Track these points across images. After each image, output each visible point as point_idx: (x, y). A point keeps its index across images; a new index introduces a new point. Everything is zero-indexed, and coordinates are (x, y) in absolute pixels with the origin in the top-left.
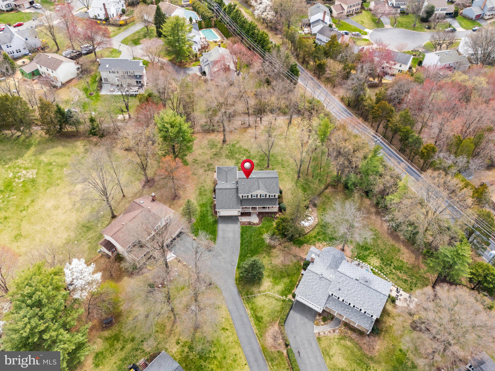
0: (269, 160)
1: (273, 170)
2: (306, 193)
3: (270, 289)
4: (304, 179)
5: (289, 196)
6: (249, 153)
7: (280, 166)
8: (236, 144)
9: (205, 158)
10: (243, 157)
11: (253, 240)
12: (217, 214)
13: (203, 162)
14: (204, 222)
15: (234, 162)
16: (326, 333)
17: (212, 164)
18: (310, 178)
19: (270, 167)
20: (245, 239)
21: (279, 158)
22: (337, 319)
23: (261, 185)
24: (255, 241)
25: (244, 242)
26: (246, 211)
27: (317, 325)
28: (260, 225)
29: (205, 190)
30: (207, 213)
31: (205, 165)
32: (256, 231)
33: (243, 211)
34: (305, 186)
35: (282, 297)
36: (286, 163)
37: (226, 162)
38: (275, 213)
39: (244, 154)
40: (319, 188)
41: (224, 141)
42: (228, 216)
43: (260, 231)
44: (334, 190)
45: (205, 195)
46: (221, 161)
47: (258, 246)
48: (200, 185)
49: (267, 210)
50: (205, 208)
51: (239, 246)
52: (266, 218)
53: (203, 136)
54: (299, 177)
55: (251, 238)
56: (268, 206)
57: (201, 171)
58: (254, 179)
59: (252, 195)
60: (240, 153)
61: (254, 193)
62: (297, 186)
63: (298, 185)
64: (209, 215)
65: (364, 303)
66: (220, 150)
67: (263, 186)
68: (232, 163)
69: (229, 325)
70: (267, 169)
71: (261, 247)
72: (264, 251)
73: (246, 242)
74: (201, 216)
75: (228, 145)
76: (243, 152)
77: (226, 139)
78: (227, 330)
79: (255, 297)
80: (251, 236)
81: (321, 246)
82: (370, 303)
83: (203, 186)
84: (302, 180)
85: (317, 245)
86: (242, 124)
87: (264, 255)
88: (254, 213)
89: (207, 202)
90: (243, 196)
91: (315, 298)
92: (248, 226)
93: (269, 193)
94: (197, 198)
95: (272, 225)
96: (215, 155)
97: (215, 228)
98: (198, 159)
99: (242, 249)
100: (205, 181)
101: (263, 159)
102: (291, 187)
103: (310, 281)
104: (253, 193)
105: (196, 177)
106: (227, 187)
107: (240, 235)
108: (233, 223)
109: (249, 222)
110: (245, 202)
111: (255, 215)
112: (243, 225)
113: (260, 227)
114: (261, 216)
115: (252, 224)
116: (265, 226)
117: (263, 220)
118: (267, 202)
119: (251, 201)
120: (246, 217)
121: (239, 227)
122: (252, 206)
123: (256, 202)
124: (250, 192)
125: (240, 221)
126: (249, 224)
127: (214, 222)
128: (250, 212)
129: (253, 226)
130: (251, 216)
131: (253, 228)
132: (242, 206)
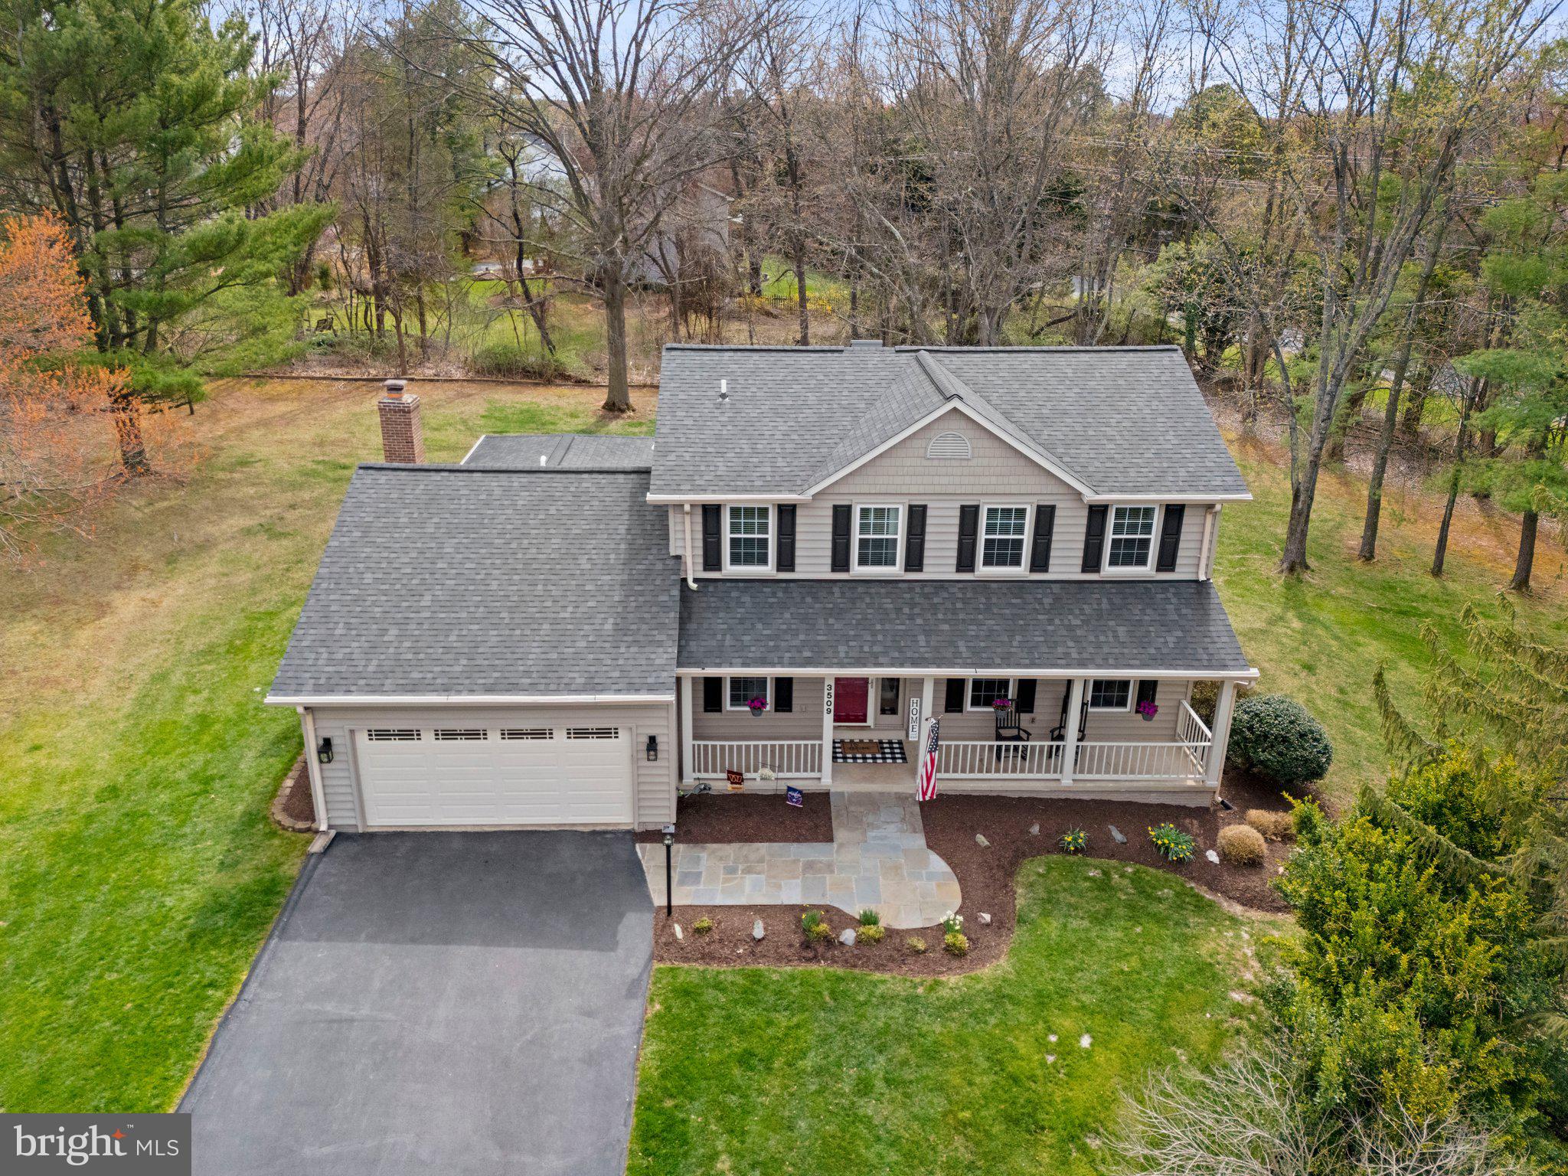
14: (63, 915)
28: (997, 968)
32: (931, 1054)
33: (714, 781)
43: (998, 1054)
49: (1067, 774)
52: (1068, 870)
56: (1081, 675)
58: (873, 360)
59: (841, 522)
61: (879, 498)
88: (872, 803)
90: (710, 524)
92: (777, 973)
95: (1205, 973)
104: (858, 499)
108: (534, 935)
109: (797, 910)
110: (742, 621)
111: (892, 828)
112: (706, 957)
113: (999, 997)
114: (981, 839)
115: (848, 936)
116: (1086, 990)
117: (1020, 902)
118: (1070, 628)
119: (838, 613)
120: (763, 848)
121: (632, 994)
122: (841, 665)
123: (911, 617)
124: (818, 466)
125: (659, 900)
126: (806, 945)
127: (223, 908)
128: (824, 797)
129: (877, 976)
130: (830, 839)
131: (879, 1018)
132: (701, 664)
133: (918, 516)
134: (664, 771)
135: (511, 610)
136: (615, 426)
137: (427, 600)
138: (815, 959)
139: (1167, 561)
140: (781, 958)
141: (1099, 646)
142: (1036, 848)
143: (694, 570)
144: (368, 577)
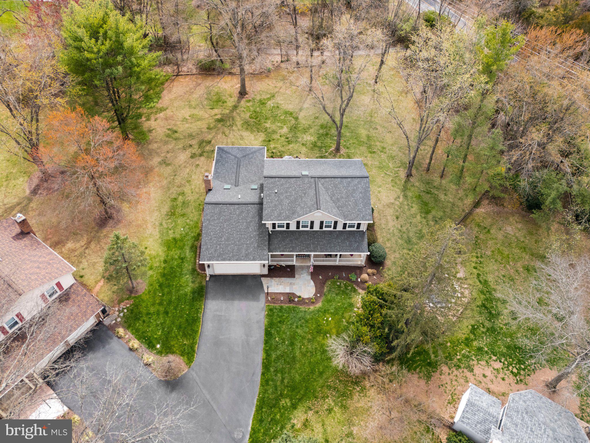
0: (339, 134)
1: (349, 157)
2: (430, 216)
4: (421, 180)
5: (391, 224)
6: (296, 119)
7: (363, 149)
8: (269, 99)
9: (195, 127)
10: (282, 128)
11: (297, 353)
12: (205, 270)
13: (191, 136)
14: (170, 293)
15: (261, 139)
17: (210, 142)
18: (437, 180)
19: (343, 151)
20: (276, 348)
21: (363, 132)
23: (324, 197)
24: (304, 355)
25: (274, 356)
26: (283, 264)
28: (319, 305)
29: (185, 204)
30: (180, 266)
31: (194, 142)
32: (307, 321)
33: (275, 263)
34: (427, 198)
36: (378, 144)
37: (242, 138)
38: (358, 269)
39: (284, 122)
40: (460, 204)
41: (243, 93)
42: (234, 276)
43: (317, 321)
44: (496, 209)
45: (183, 215)
46: (231, 136)
47: (312, 372)
48: (174, 190)
49: (337, 262)
50: (178, 252)
51: (259, 370)
52: (334, 283)
53: (199, 81)
54: (409, 175)
55: (292, 344)
56: (339, 254)
57: (183, 157)
58: (306, 180)
59: (298, 223)
60: (275, 118)
61: (305, 219)
62: (405, 196)
63: (410, 194)
64: (185, 271)
66: (232, 111)
67: (328, 198)
68: (256, 139)
70: (335, 156)
71: (321, 374)
72: (329, 387)
73: (278, 358)
74: (164, 275)
75: (250, 101)
76: (282, 117)
77: (247, 89)
80: (293, 338)
81: (488, 372)
83: (183, 194)
84: (417, 184)
85: (477, 370)
86: (282, 62)
87: (330, 401)
88: (302, 268)
89: (187, 234)
90: (274, 225)
92: (285, 306)
93: (345, 217)
94: (161, 224)
95: (351, 305)
96: (219, 121)
97: (197, 311)
98: (180, 130)
99: (265, 382)
100: (189, 181)
101: (327, 134)
102: (392, 201)
104: (301, 219)
105: (168, 170)
106: (235, 200)
107: (263, 333)
108: (246, 298)
109: (288, 294)
110: (279, 241)
111: (305, 274)
112: (274, 303)
113: (318, 311)
114: (320, 277)
115: (296, 300)
116: (332, 309)
117: (325, 290)
118: (339, 243)
119: (297, 239)
120: (283, 279)
121: (262, 310)
122: (297, 252)
123: (310, 240)
124: (294, 213)
125: (266, 291)
126: (290, 301)
127: (196, 292)
128: (293, 266)
129: (300, 307)
130: (294, 277)
131: (300, 315)
132: (272, 252)
133: (312, 222)
134: (266, 269)
135: (239, 241)
137: (223, 239)
138: (291, 303)
139: (358, 228)
140: (286, 303)
141: (343, 247)
142: (329, 278)
143: (271, 229)
144: (212, 233)
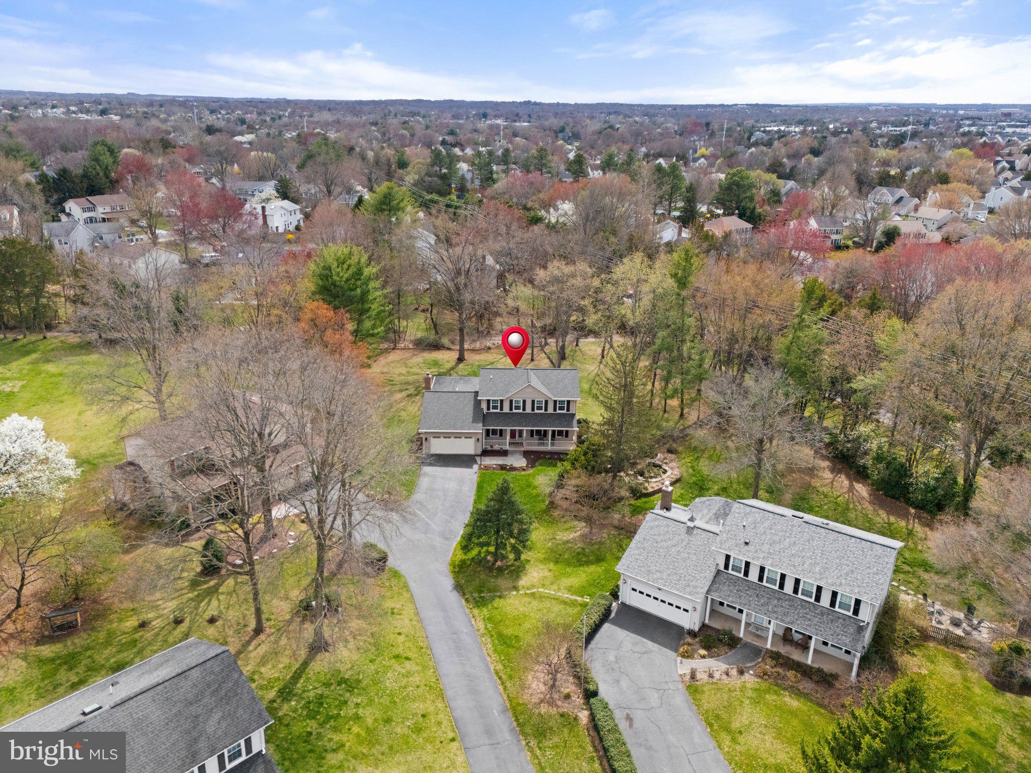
3: (547, 582)
16: (717, 675)
22: (746, 645)
26: (495, 448)
27: (687, 655)
28: (530, 472)
32: (518, 480)
33: (488, 448)
35: (579, 599)
41: (460, 359)
42: (449, 455)
49: (549, 446)
52: (546, 461)
56: (550, 429)
59: (511, 403)
61: (518, 399)
65: (826, 569)
69: (415, 650)
77: (466, 358)
78: (407, 659)
79: (500, 597)
82: (846, 569)
88: (515, 451)
90: (489, 403)
91: (675, 577)
92: (496, 472)
93: (555, 396)
103: (659, 538)
104: (515, 400)
107: (475, 486)
109: (501, 465)
110: (494, 419)
111: (517, 455)
112: (487, 470)
114: (532, 456)
115: (508, 468)
117: (536, 464)
118: (552, 421)
119: (510, 418)
120: (496, 457)
121: (475, 475)
122: (512, 427)
123: (524, 419)
124: (507, 392)
125: (479, 464)
126: (501, 468)
128: (507, 450)
129: (511, 472)
130: (508, 456)
132: (486, 427)
133: (524, 402)
134: (480, 444)
136: (461, 366)
138: (503, 470)
139: (568, 410)
140: (497, 470)
142: (541, 458)
143: (485, 411)
144: (431, 412)
